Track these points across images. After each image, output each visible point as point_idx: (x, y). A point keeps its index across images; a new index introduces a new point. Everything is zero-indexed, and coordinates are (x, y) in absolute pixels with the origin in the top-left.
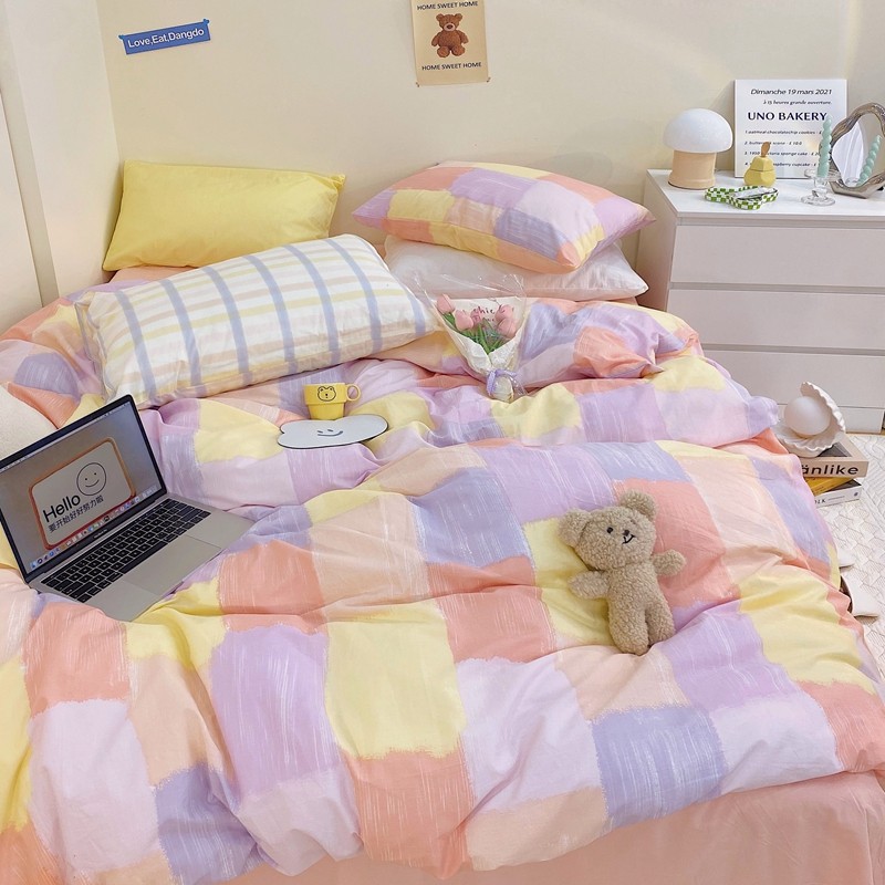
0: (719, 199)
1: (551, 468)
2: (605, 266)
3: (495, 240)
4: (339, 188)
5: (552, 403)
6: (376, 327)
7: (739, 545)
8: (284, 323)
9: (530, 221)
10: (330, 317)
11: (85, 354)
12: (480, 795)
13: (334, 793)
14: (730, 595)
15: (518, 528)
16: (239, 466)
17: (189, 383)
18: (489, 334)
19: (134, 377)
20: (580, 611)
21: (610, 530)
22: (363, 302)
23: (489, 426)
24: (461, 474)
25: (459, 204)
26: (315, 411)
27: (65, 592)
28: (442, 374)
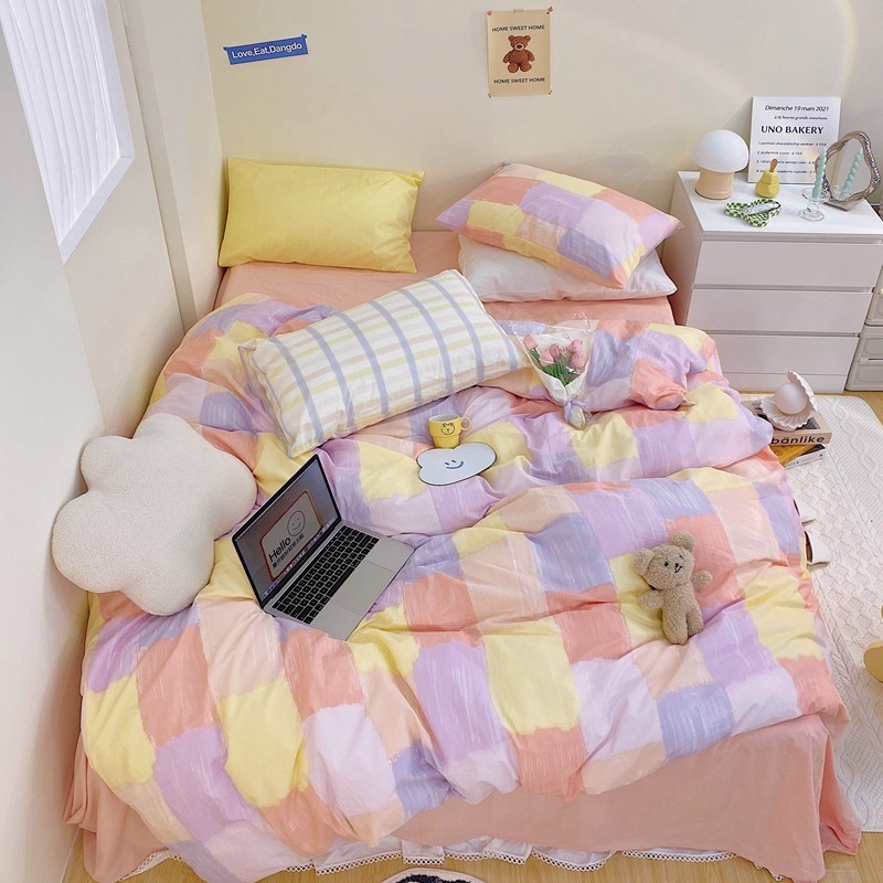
1: (624, 512)
3: (558, 255)
4: (418, 184)
5: (616, 436)
6: (481, 367)
7: (745, 560)
8: (414, 373)
9: (588, 243)
10: (447, 363)
11: (250, 390)
12: (591, 750)
14: (739, 596)
15: (605, 562)
16: (397, 503)
17: (345, 425)
18: (562, 367)
19: (308, 426)
21: (666, 564)
22: (471, 348)
23: (572, 459)
24: (562, 519)
25: (529, 220)
26: (437, 442)
27: (292, 615)
28: (529, 400)
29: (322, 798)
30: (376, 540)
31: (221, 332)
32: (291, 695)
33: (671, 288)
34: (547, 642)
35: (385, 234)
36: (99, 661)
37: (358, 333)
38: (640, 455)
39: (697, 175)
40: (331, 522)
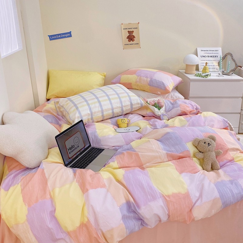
0: (198, 76)
2: (174, 93)
3: (149, 86)
4: (105, 76)
8: (111, 103)
9: (157, 81)
10: (121, 102)
12: (194, 202)
13: (162, 204)
14: (232, 159)
15: (185, 144)
16: (110, 137)
17: (90, 119)
21: (205, 143)
24: (168, 133)
25: (139, 78)
28: (147, 117)
29: (93, 225)
33: (183, 98)
40: (88, 145)
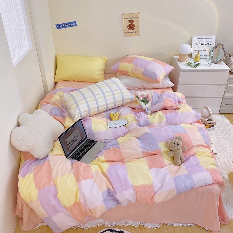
0: (189, 65)
1: (163, 132)
2: (165, 80)
3: (143, 75)
4: (106, 61)
5: (160, 116)
6: (123, 100)
7: (196, 144)
8: (106, 100)
9: (150, 72)
10: (114, 98)
11: (63, 107)
12: (156, 191)
13: (132, 192)
14: (194, 154)
15: (158, 144)
16: (102, 132)
17: (88, 114)
18: (145, 100)
19: (78, 114)
20: (169, 158)
21: (175, 144)
22: (121, 95)
23: (148, 121)
24: (146, 133)
25: (135, 67)
26: (112, 119)
27: (75, 159)
28: (136, 109)
29: (83, 204)
30: (97, 142)
31: (55, 94)
32: (74, 177)
33: (172, 85)
34: (143, 164)
35: (97, 73)
36: (23, 169)
37: (91, 91)
38: (166, 121)
39: (178, 57)
40: (85, 138)
